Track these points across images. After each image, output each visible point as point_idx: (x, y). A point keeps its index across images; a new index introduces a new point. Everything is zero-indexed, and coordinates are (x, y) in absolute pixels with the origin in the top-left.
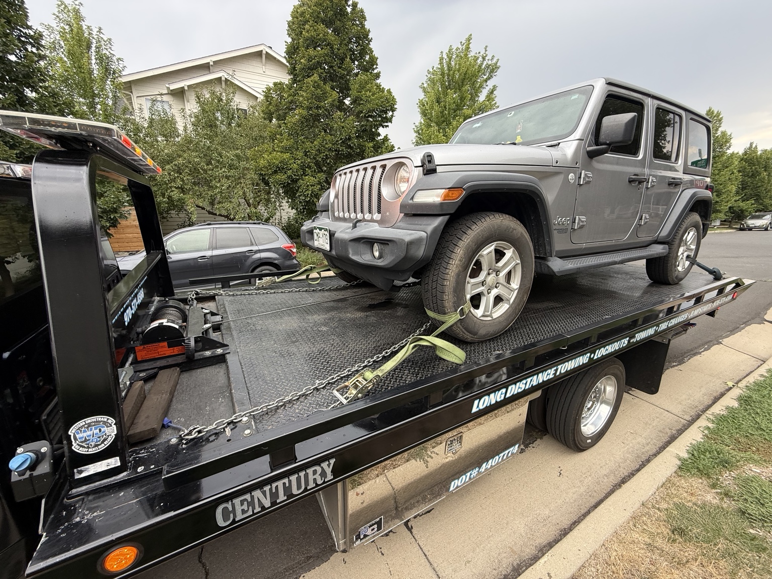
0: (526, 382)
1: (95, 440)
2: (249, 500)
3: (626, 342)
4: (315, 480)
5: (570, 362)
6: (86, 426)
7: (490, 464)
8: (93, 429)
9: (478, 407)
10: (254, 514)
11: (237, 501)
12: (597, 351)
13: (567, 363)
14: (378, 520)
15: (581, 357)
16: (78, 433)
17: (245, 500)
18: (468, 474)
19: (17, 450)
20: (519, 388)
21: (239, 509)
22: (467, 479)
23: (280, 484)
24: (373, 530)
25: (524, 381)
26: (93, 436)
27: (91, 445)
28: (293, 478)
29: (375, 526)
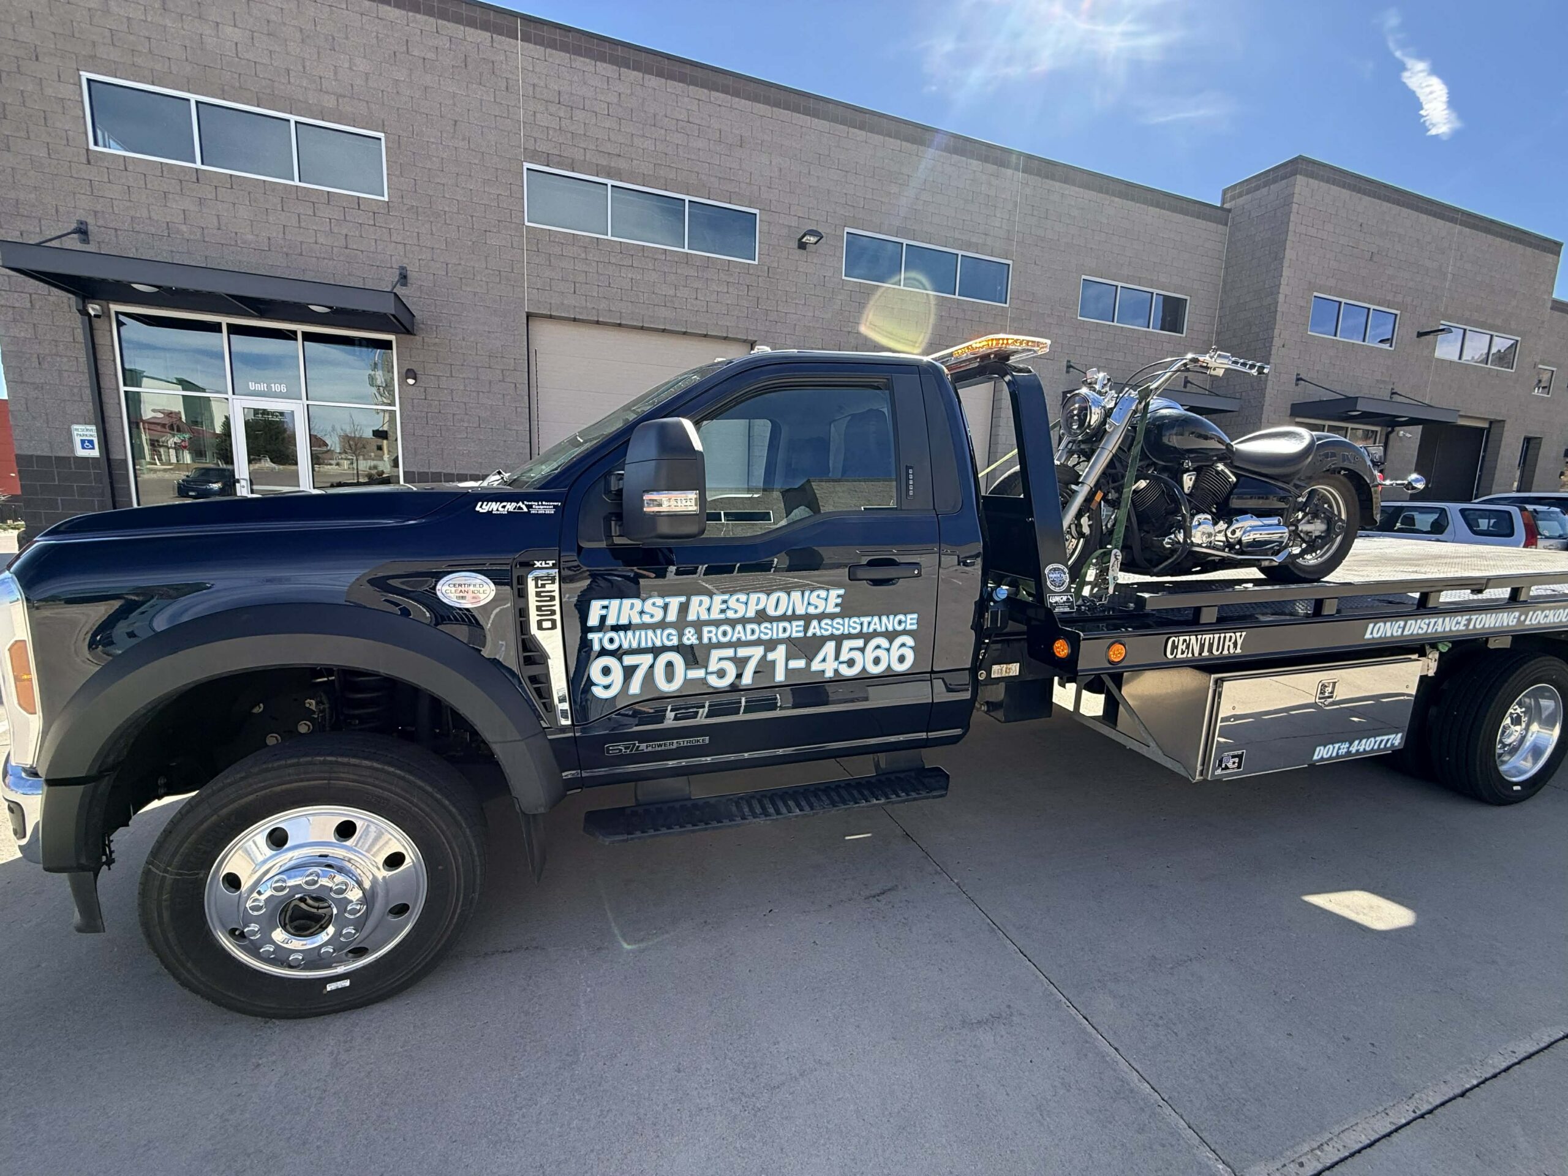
4: (1229, 646)
7: (1363, 747)
9: (1372, 633)
11: (1181, 639)
12: (1531, 613)
13: (1484, 616)
14: (1240, 752)
15: (1506, 614)
18: (1337, 746)
20: (1420, 627)
21: (1180, 646)
22: (1334, 754)
23: (1207, 637)
24: (1234, 763)
25: (1427, 621)
29: (1237, 760)
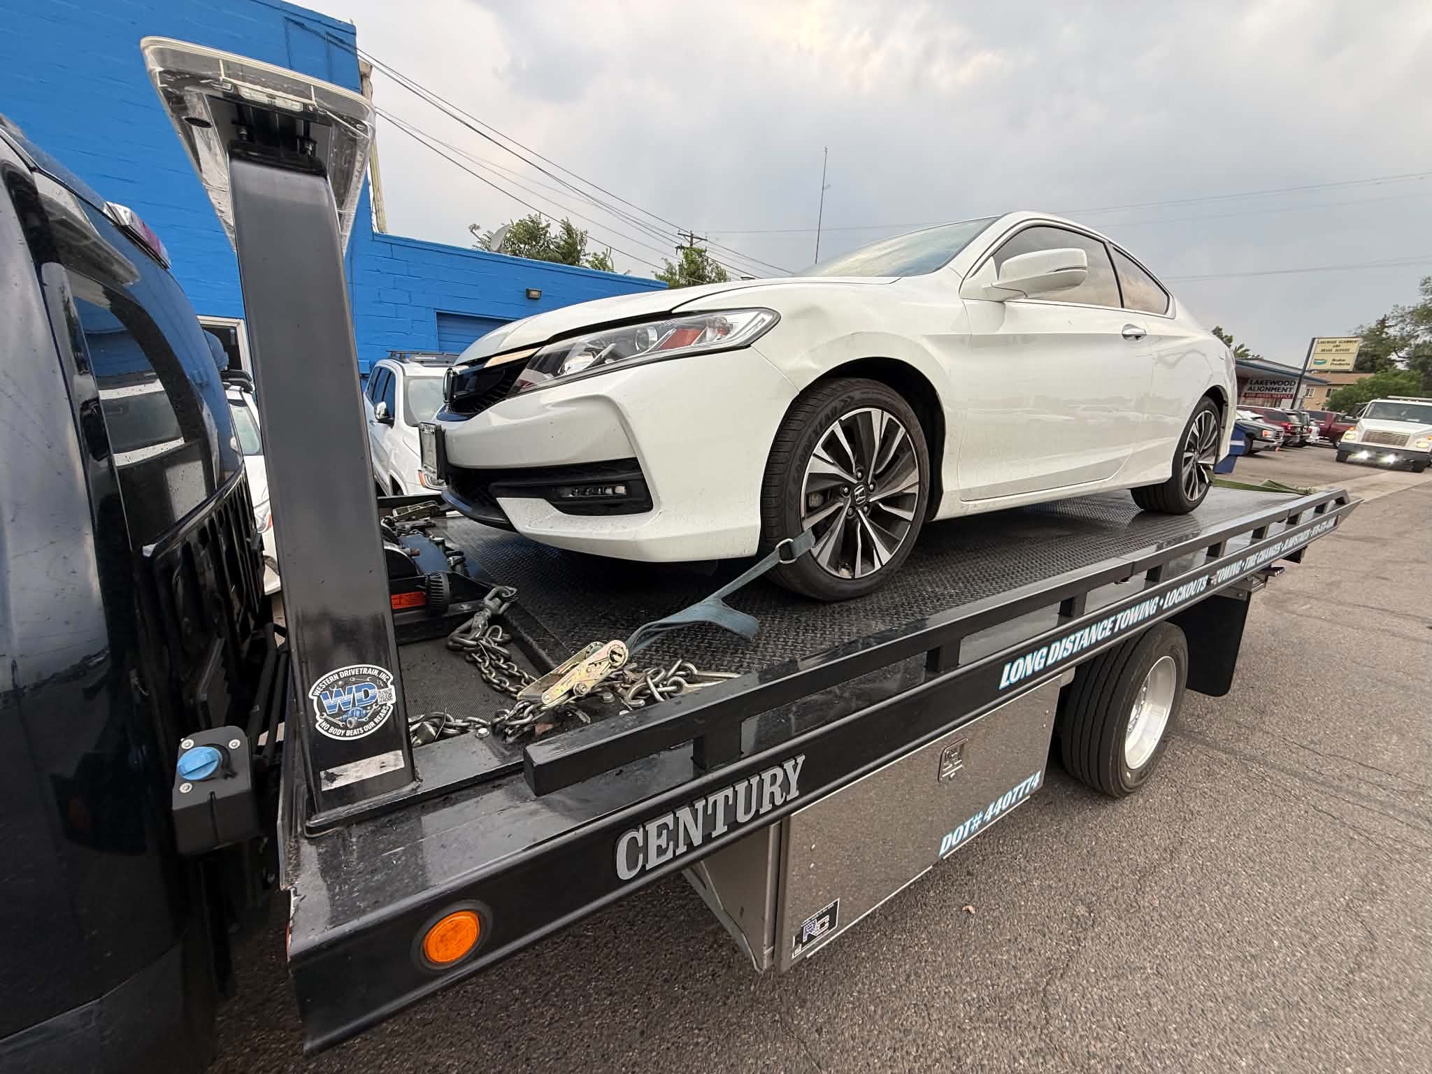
0: (1075, 639)
1: (358, 713)
2: (671, 827)
3: (1205, 583)
4: (772, 794)
5: (1133, 609)
6: (340, 683)
7: (999, 807)
8: (354, 689)
9: (1008, 678)
10: (675, 858)
11: (652, 827)
12: (1169, 594)
13: (1128, 611)
14: (831, 905)
15: (1148, 602)
16: (326, 698)
17: (666, 825)
18: (968, 824)
19: (180, 742)
20: (1065, 649)
21: (653, 843)
22: (966, 835)
23: (719, 797)
24: (822, 925)
25: (1072, 637)
26: (354, 705)
27: (350, 723)
28: (741, 787)
29: (827, 918)
